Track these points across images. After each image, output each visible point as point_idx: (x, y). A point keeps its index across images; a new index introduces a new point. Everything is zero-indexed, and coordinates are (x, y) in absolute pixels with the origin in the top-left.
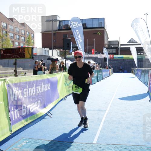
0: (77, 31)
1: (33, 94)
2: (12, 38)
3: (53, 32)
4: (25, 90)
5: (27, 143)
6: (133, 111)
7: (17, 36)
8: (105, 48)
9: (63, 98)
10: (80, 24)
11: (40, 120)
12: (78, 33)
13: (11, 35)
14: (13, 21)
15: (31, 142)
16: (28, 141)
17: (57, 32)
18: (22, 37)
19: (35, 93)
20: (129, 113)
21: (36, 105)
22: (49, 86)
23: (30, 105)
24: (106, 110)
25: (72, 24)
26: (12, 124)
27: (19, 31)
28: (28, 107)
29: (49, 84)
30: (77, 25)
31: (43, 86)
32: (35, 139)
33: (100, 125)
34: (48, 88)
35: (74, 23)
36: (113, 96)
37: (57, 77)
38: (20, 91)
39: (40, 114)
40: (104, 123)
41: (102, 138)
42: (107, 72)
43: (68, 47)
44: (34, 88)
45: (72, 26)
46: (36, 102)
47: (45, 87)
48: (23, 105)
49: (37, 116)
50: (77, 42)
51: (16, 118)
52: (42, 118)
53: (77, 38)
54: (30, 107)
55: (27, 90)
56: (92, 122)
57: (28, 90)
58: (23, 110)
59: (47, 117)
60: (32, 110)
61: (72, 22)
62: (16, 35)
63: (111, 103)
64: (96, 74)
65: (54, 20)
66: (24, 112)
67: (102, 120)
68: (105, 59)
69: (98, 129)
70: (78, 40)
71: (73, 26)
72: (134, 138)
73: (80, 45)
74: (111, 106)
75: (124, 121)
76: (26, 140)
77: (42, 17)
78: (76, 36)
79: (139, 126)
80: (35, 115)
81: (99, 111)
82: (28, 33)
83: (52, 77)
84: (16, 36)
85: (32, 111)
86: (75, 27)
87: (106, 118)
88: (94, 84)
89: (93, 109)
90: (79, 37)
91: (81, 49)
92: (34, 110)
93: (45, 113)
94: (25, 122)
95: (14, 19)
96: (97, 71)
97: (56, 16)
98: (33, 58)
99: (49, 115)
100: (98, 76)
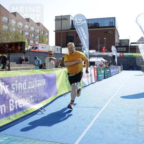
0: (81, 28)
1: (24, 89)
2: (28, 37)
3: (62, 31)
4: (13, 85)
5: (6, 140)
6: (130, 109)
7: (33, 35)
8: (114, 47)
9: (63, 93)
10: (85, 21)
11: (32, 116)
12: (82, 30)
13: (27, 34)
14: (29, 21)
15: (10, 139)
16: (7, 138)
17: (70, 31)
18: (37, 35)
19: (26, 88)
20: (126, 111)
21: (27, 101)
22: (45, 82)
23: (19, 101)
24: (102, 108)
25: (76, 21)
27: (34, 31)
28: (16, 102)
29: (45, 79)
30: (82, 22)
31: (37, 81)
32: (16, 136)
33: (90, 123)
34: (42, 83)
35: (78, 20)
36: (115, 93)
37: (55, 73)
38: (7, 86)
39: (32, 109)
40: (95, 121)
41: (86, 138)
42: (115, 70)
44: (25, 83)
45: (75, 23)
46: (27, 98)
47: (38, 82)
48: (10, 100)
49: (27, 111)
52: (34, 114)
53: (81, 35)
54: (20, 102)
55: (16, 85)
56: (83, 120)
57: (18, 85)
58: (10, 105)
59: (40, 113)
60: (21, 105)
61: (76, 19)
62: (32, 34)
64: (103, 71)
65: (64, 18)
66: (12, 108)
68: (114, 57)
69: (87, 128)
70: (82, 38)
71: (77, 23)
72: (122, 140)
73: (84, 42)
74: (109, 104)
75: (118, 120)
76: (6, 136)
77: (56, 17)
78: (80, 33)
79: (132, 126)
80: (25, 111)
81: (94, 108)
82: (43, 32)
83: (49, 73)
84: (32, 35)
85: (21, 107)
86: (79, 24)
87: (99, 116)
88: (101, 81)
89: (89, 106)
90: (84, 34)
91: (86, 46)
92: (24, 106)
93: (37, 109)
94: (13, 118)
95: (30, 19)
96: (104, 68)
97: (69, 16)
98: (24, 53)
99: (41, 111)
100: (106, 73)
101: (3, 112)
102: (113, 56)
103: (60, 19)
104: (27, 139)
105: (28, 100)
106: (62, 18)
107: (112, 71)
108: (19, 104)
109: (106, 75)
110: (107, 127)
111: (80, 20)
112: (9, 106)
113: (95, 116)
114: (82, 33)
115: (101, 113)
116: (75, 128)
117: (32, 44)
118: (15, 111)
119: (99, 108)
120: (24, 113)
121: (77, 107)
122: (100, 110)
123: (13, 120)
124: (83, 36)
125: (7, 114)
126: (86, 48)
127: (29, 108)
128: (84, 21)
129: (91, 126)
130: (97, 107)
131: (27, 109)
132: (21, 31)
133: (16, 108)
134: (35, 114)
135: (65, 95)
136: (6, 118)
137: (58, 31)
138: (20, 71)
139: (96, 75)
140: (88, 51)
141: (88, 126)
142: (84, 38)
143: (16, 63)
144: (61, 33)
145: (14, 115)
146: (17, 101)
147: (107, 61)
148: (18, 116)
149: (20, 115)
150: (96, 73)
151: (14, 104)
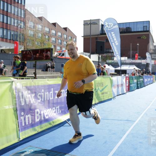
0: (112, 33)
1: (51, 99)
2: (54, 42)
3: (91, 37)
4: (39, 94)
7: (60, 41)
8: (148, 53)
11: (59, 128)
12: (113, 35)
13: (53, 39)
14: (55, 26)
16: (33, 150)
17: (99, 36)
18: (64, 41)
19: (52, 98)
21: (53, 111)
23: (45, 111)
24: (135, 121)
25: (106, 26)
26: (20, 130)
27: (61, 36)
28: (42, 113)
30: (113, 26)
31: (64, 90)
33: (121, 138)
35: (109, 24)
36: (149, 105)
38: (33, 95)
39: (58, 121)
40: (127, 136)
42: (150, 79)
43: (102, 50)
44: (52, 92)
46: (54, 108)
48: (36, 111)
49: (53, 122)
50: (112, 45)
51: (27, 124)
53: (112, 41)
54: (46, 113)
55: (43, 94)
56: (114, 134)
58: (36, 115)
59: (67, 124)
61: (107, 24)
62: (58, 39)
63: (143, 113)
64: (136, 80)
66: (38, 118)
67: (126, 132)
68: (148, 65)
70: (113, 44)
71: (107, 27)
73: (115, 48)
74: (142, 117)
76: (31, 148)
77: (84, 21)
78: (111, 39)
80: (51, 122)
81: (127, 122)
82: (70, 38)
84: (58, 41)
85: (47, 117)
86: (109, 28)
87: (132, 130)
88: (133, 91)
89: (120, 119)
90: (115, 39)
91: (117, 53)
92: (50, 116)
93: (65, 120)
94: (38, 129)
95: (56, 24)
96: (137, 77)
97: (99, 20)
98: (52, 60)
99: (68, 122)
100: (139, 83)
101: (29, 122)
102: (147, 63)
103: (89, 24)
104: (54, 152)
105: (55, 111)
106: (91, 23)
107: (146, 80)
108: (45, 114)
109: (139, 85)
110: (140, 143)
111: (111, 25)
112: (34, 116)
113: (127, 130)
114: (113, 39)
115: (134, 127)
116: (105, 142)
117: (59, 50)
118: (41, 122)
119: (132, 121)
120: (50, 124)
121: (107, 119)
122: (133, 124)
123: (38, 132)
124: (114, 42)
125: (33, 125)
126: (118, 55)
127: (56, 119)
128: (115, 26)
129: (123, 141)
130: (130, 120)
131: (54, 121)
132: (47, 37)
133: (43, 119)
134: (61, 126)
135: (94, 106)
136: (31, 129)
137: (87, 36)
138: (47, 79)
139: (127, 85)
140: (120, 59)
141: (119, 141)
142: (115, 44)
143: (42, 71)
144: (89, 38)
145: (39, 126)
146: (43, 111)
147: (140, 69)
148: (44, 127)
149: (46, 126)
150: (128, 83)
151: (40, 114)
